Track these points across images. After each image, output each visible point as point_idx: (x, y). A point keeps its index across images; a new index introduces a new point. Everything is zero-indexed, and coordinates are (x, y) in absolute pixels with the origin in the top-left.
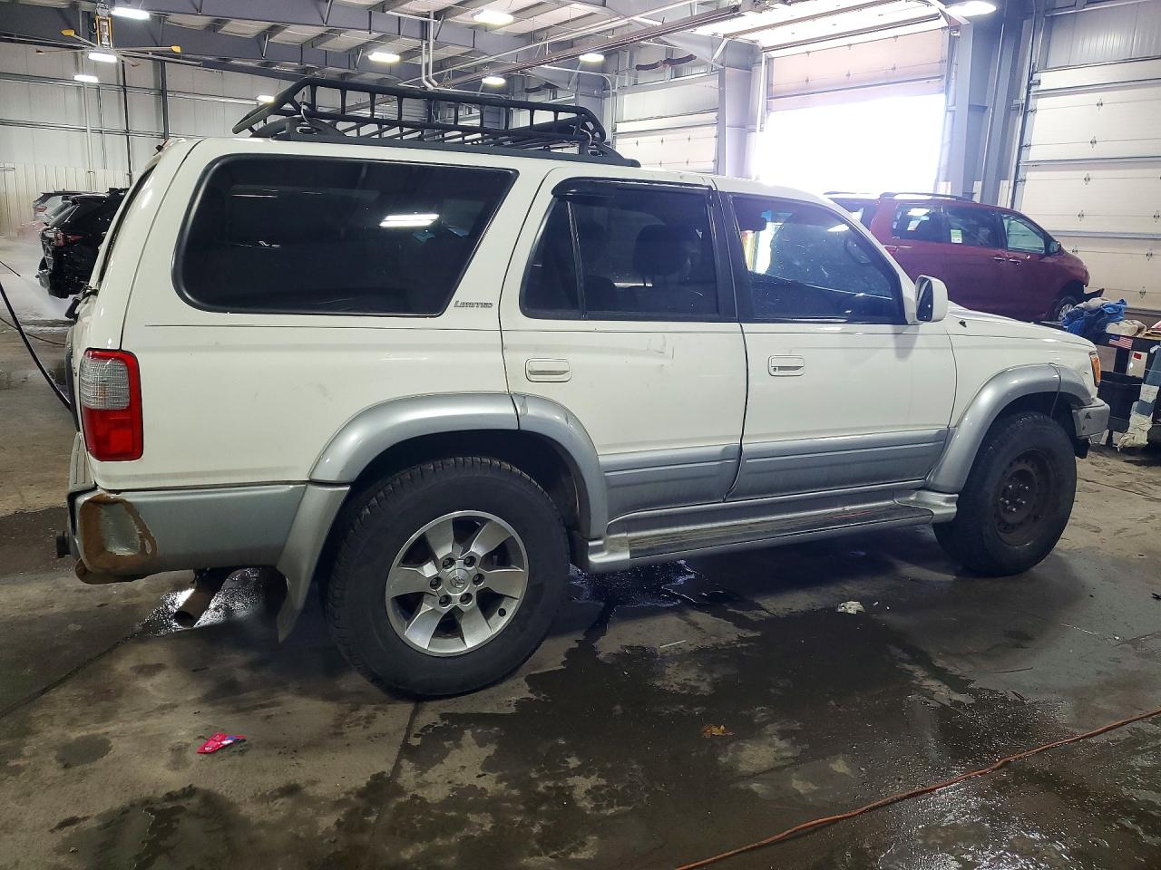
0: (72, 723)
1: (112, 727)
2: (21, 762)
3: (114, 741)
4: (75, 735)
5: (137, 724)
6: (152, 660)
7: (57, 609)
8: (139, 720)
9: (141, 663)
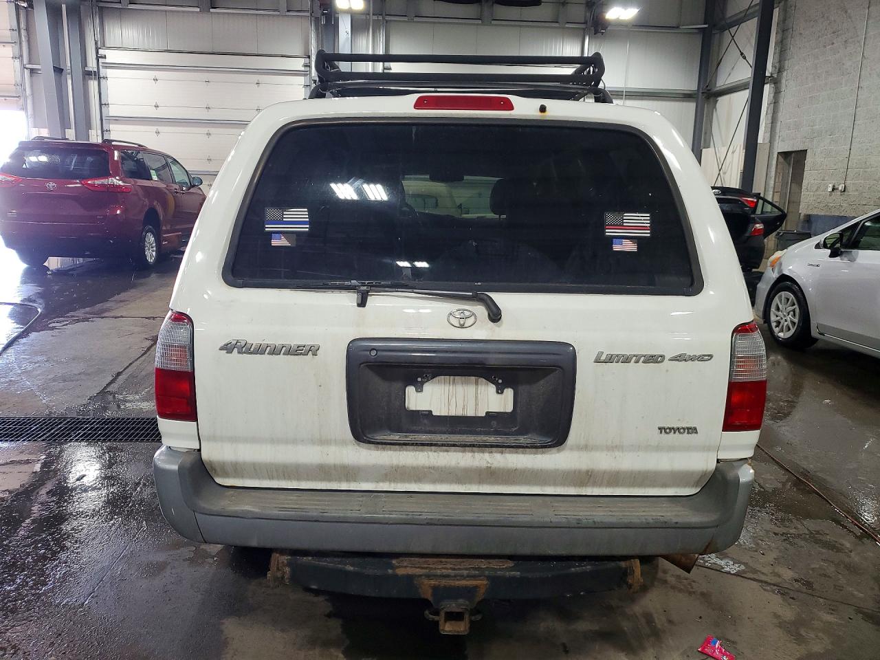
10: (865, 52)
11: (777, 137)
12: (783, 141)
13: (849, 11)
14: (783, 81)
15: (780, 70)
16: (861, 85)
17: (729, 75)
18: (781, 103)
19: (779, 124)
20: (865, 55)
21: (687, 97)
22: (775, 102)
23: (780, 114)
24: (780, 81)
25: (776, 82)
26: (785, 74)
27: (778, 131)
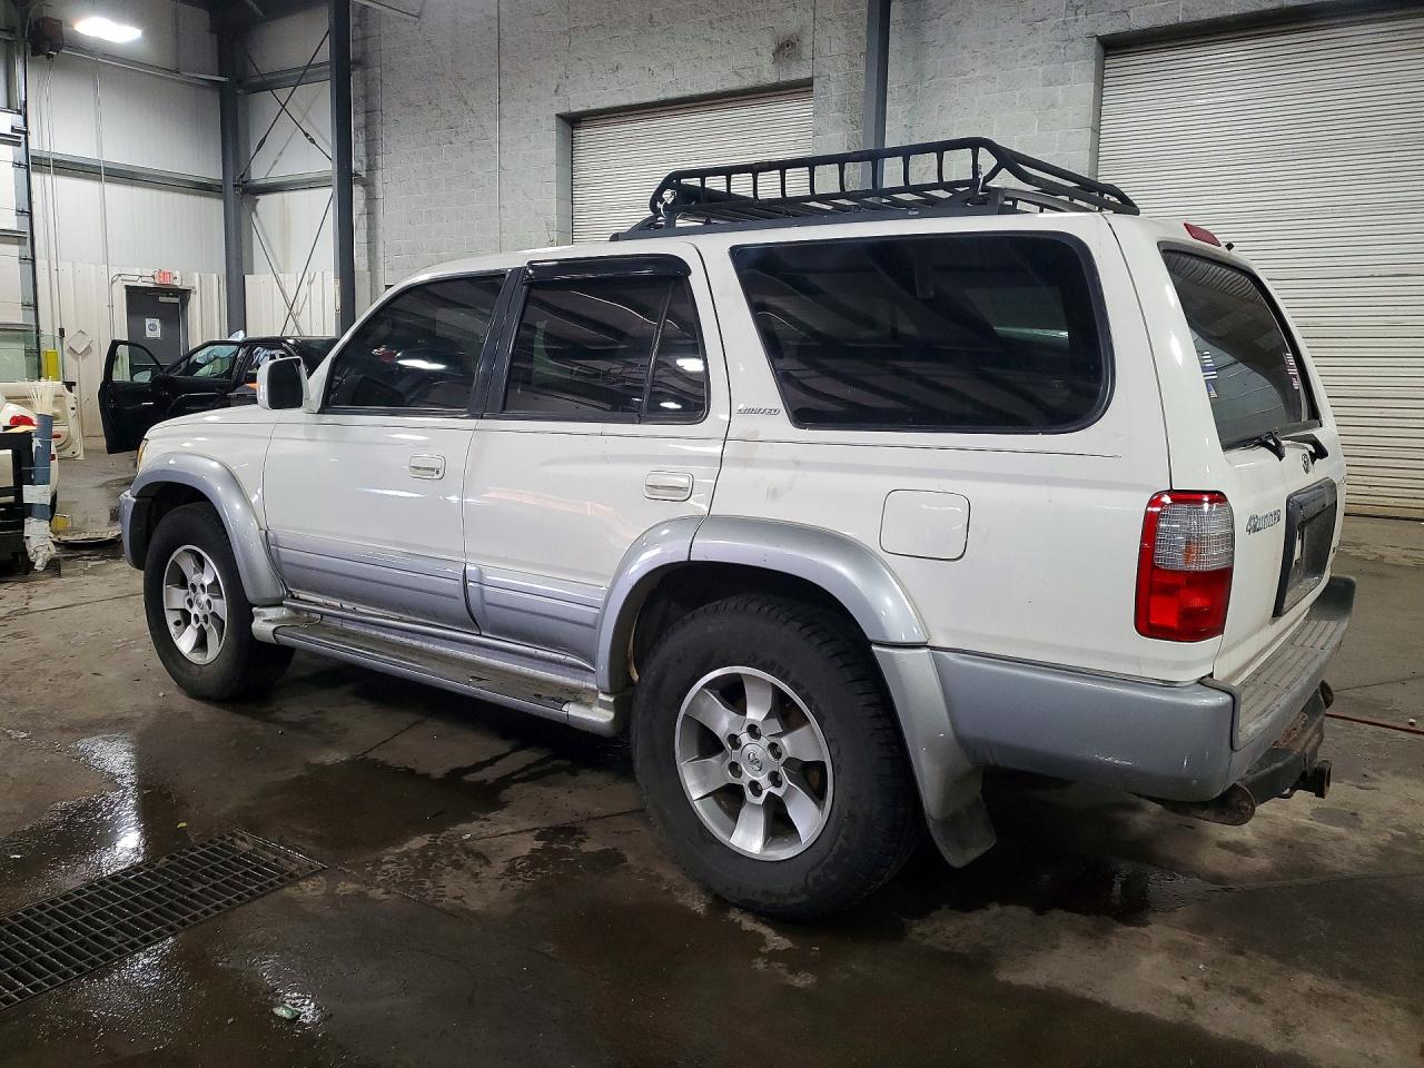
0: (1338, 839)
1: (1304, 822)
2: (1394, 831)
3: (1308, 813)
4: (1340, 830)
5: (1279, 814)
6: (1226, 855)
7: (1306, 981)
8: (1275, 816)
9: (1239, 856)
10: (502, 161)
11: (382, 265)
12: (392, 269)
13: (470, 103)
14: (379, 184)
15: (371, 168)
16: (502, 203)
17: (275, 162)
18: (380, 216)
19: (380, 246)
20: (502, 164)
21: (203, 188)
22: (371, 213)
23: (380, 231)
24: (373, 184)
25: (368, 185)
26: (379, 174)
27: (380, 255)
